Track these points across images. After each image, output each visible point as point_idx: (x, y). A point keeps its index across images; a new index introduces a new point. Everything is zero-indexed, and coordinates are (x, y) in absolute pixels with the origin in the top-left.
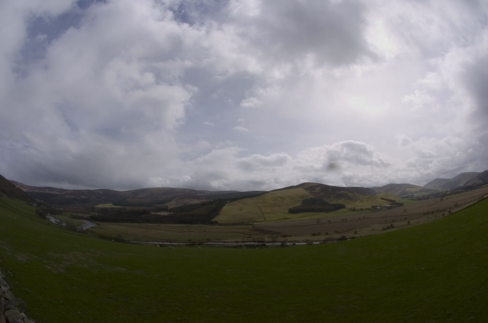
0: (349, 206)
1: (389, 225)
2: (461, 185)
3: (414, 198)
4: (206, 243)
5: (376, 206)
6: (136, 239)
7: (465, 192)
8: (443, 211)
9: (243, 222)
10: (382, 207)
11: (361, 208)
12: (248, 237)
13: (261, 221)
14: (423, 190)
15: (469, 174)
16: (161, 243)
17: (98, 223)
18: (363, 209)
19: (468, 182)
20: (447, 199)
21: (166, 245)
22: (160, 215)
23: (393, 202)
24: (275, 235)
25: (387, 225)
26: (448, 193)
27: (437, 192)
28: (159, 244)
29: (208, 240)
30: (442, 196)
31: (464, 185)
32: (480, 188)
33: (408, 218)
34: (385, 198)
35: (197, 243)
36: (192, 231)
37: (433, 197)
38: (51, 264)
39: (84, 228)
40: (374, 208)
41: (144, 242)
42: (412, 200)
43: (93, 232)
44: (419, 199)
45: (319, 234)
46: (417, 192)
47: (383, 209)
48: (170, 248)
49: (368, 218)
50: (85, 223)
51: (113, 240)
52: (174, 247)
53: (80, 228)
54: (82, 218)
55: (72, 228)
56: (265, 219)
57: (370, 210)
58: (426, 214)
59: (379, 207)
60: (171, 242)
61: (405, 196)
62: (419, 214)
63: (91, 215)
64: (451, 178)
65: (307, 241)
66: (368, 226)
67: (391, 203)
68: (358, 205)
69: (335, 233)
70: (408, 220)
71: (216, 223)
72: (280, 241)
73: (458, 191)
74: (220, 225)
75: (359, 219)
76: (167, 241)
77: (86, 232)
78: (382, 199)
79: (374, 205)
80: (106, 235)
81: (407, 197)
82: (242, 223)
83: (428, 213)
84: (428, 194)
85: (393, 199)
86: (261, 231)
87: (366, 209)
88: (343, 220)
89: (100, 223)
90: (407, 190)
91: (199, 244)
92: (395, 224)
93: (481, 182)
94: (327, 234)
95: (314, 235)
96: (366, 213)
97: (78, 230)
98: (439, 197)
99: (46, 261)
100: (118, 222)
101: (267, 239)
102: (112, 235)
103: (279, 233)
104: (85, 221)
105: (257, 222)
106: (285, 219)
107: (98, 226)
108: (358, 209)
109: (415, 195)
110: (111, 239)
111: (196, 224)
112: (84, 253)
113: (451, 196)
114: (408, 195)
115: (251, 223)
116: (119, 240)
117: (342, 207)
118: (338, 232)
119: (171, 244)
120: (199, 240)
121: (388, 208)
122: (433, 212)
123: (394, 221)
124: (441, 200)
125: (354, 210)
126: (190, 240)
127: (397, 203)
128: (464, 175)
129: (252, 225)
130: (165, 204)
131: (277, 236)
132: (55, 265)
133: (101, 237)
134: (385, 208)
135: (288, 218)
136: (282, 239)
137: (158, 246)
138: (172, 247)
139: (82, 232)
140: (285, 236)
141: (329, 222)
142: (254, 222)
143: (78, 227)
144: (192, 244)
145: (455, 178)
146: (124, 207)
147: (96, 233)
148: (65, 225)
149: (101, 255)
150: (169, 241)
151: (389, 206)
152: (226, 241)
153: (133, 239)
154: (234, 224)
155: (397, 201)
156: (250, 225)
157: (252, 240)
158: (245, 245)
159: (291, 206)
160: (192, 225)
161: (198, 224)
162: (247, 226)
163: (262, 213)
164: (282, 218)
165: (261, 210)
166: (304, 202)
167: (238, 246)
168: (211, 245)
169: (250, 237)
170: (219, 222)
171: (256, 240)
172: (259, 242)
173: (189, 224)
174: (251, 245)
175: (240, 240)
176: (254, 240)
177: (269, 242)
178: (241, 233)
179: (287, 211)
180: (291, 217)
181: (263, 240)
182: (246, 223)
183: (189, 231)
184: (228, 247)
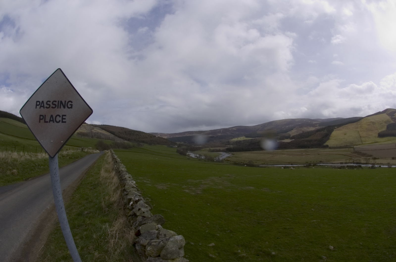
4: (319, 165)
6: (264, 163)
9: (347, 146)
12: (350, 159)
13: (359, 144)
16: (284, 166)
17: (233, 153)
21: (288, 167)
22: (284, 142)
28: (282, 167)
29: (321, 162)
35: (312, 165)
36: (309, 154)
38: (190, 189)
39: (221, 159)
41: (271, 165)
43: (228, 161)
48: (291, 169)
50: (222, 154)
51: (245, 165)
52: (294, 169)
53: (217, 159)
54: (220, 151)
55: (210, 160)
56: (362, 142)
60: (292, 164)
63: (227, 148)
65: (388, 164)
71: (327, 147)
72: (371, 163)
74: (330, 148)
76: (289, 163)
77: (222, 161)
80: (239, 162)
82: (346, 147)
86: (359, 153)
89: (235, 153)
91: (314, 166)
97: (215, 161)
99: (186, 187)
100: (250, 151)
101: (362, 161)
102: (244, 161)
104: (221, 153)
105: (357, 145)
107: (233, 155)
110: (244, 164)
111: (312, 148)
112: (220, 177)
115: (352, 146)
116: (250, 165)
119: (292, 166)
120: (314, 162)
126: (307, 162)
129: (353, 147)
130: (288, 133)
131: (369, 159)
132: (194, 189)
133: (235, 164)
135: (377, 142)
137: (283, 168)
138: (293, 168)
139: (219, 161)
142: (355, 145)
143: (215, 158)
144: (308, 165)
146: (255, 138)
147: (231, 161)
148: (204, 158)
149: (235, 178)
150: (291, 163)
152: (334, 162)
153: (262, 163)
154: (340, 147)
156: (352, 147)
157: (352, 162)
158: (347, 166)
159: (380, 131)
160: (309, 149)
161: (314, 148)
162: (350, 148)
163: (361, 137)
164: (374, 142)
165: (359, 134)
166: (388, 127)
167: (342, 167)
168: (322, 165)
169: (351, 159)
170: (329, 146)
171: (355, 162)
172: (357, 163)
173: (306, 148)
174: (351, 166)
175: (344, 161)
176: (353, 162)
177: (364, 164)
178: (345, 155)
179: (377, 135)
180: (379, 141)
181: (360, 162)
182: (349, 146)
183: (307, 154)
184: (335, 167)
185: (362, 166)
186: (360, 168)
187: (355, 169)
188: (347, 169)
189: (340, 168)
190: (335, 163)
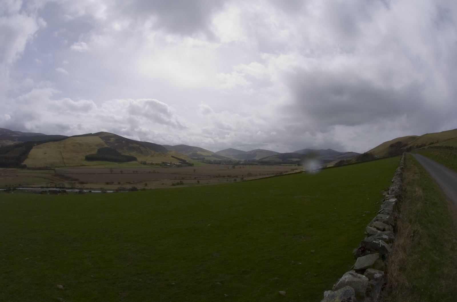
0: (140, 159)
1: (179, 181)
2: (257, 159)
3: (205, 161)
5: (166, 162)
7: (261, 165)
8: (235, 177)
9: (47, 167)
10: (172, 164)
11: (152, 163)
12: (51, 183)
13: (62, 167)
14: (215, 155)
15: (267, 152)
18: (153, 164)
19: (264, 158)
20: (240, 168)
23: (183, 162)
24: (74, 182)
25: (177, 181)
26: (242, 163)
27: (229, 160)
30: (236, 164)
31: (260, 159)
32: (278, 165)
33: (197, 178)
34: (175, 156)
37: (225, 163)
40: (164, 164)
42: (203, 162)
44: (210, 163)
45: (112, 183)
46: (207, 156)
47: (173, 166)
49: (158, 172)
56: (65, 164)
57: (160, 165)
58: (217, 177)
59: (169, 164)
61: (196, 158)
62: (209, 176)
64: (246, 151)
65: (101, 189)
66: (158, 180)
67: (181, 162)
68: (149, 159)
69: (127, 184)
70: (198, 179)
71: (25, 167)
72: (78, 187)
73: (253, 163)
74: (29, 169)
75: (150, 172)
78: (172, 157)
79: (164, 161)
81: (198, 159)
82: (45, 168)
83: (219, 176)
84: (220, 160)
85: (183, 159)
86: (62, 176)
87: (156, 164)
88: (134, 171)
90: (199, 152)
91: (13, 190)
92: (184, 181)
93: (281, 160)
94: (119, 183)
95: (107, 183)
96: (157, 168)
98: (231, 164)
101: (67, 186)
103: (76, 180)
105: (59, 167)
106: (83, 166)
108: (149, 163)
109: (206, 158)
111: (10, 167)
113: (245, 166)
114: (199, 157)
115: (53, 168)
117: (134, 159)
118: (129, 183)
121: (178, 166)
122: (224, 176)
123: (184, 178)
124: (234, 167)
125: (145, 163)
127: (187, 163)
128: (261, 151)
129: (54, 170)
131: (75, 183)
134: (175, 165)
136: (79, 186)
140: (82, 183)
141: (121, 172)
142: (56, 167)
145: (250, 152)
151: (179, 164)
152: (33, 186)
154: (40, 169)
155: (187, 161)
156: (52, 170)
157: (54, 186)
158: (49, 191)
159: (88, 154)
160: (7, 168)
161: (12, 168)
162: (50, 170)
163: (63, 158)
164: (79, 165)
165: (62, 155)
166: (99, 151)
167: (43, 192)
168: (22, 190)
169: (53, 183)
170: (28, 166)
171: (58, 186)
172: (60, 188)
173: (5, 168)
174: (53, 191)
175: (45, 185)
176: (56, 186)
177: (69, 188)
178: (45, 178)
179: (85, 158)
180: (87, 165)
181: (63, 186)
182: (49, 167)
183: (6, 175)
184: (35, 192)
185: (67, 191)
186: (65, 193)
187: (59, 195)
188: (49, 195)
189: (42, 193)
190: (35, 188)
